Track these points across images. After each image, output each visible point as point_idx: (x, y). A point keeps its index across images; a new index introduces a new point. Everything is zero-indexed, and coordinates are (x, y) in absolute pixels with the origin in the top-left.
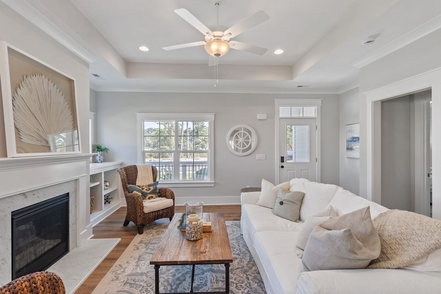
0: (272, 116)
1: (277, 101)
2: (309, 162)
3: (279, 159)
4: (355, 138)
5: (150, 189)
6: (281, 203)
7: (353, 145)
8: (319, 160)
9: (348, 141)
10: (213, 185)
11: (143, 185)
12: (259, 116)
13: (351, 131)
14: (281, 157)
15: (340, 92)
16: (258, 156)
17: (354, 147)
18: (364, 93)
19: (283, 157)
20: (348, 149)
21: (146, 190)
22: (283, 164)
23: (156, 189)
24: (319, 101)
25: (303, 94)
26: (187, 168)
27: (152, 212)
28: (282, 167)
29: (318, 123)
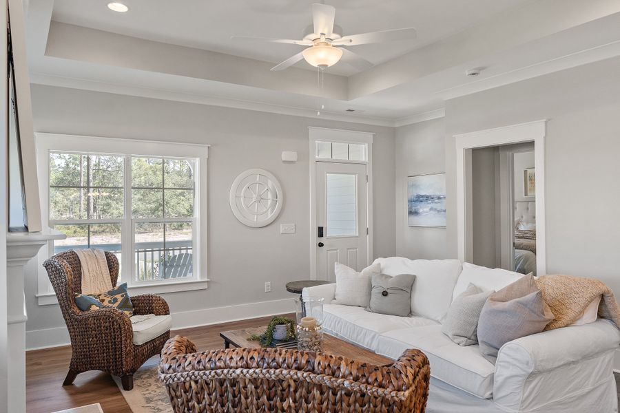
0: (304, 156)
1: (312, 131)
2: (357, 234)
3: (316, 232)
4: (422, 196)
5: (116, 300)
6: (385, 294)
7: (419, 207)
8: (371, 232)
9: (410, 201)
10: (205, 286)
11: (98, 293)
12: (286, 156)
13: (414, 186)
14: (319, 228)
15: (397, 125)
16: (282, 227)
17: (421, 211)
18: (454, 136)
19: (322, 228)
20: (410, 213)
21: (110, 302)
22: (322, 240)
23: (126, 299)
24: (370, 136)
25: (352, 124)
26: (149, 254)
27: (146, 343)
28: (321, 245)
29: (369, 172)
